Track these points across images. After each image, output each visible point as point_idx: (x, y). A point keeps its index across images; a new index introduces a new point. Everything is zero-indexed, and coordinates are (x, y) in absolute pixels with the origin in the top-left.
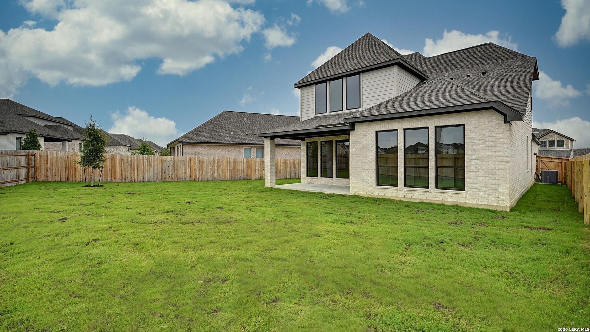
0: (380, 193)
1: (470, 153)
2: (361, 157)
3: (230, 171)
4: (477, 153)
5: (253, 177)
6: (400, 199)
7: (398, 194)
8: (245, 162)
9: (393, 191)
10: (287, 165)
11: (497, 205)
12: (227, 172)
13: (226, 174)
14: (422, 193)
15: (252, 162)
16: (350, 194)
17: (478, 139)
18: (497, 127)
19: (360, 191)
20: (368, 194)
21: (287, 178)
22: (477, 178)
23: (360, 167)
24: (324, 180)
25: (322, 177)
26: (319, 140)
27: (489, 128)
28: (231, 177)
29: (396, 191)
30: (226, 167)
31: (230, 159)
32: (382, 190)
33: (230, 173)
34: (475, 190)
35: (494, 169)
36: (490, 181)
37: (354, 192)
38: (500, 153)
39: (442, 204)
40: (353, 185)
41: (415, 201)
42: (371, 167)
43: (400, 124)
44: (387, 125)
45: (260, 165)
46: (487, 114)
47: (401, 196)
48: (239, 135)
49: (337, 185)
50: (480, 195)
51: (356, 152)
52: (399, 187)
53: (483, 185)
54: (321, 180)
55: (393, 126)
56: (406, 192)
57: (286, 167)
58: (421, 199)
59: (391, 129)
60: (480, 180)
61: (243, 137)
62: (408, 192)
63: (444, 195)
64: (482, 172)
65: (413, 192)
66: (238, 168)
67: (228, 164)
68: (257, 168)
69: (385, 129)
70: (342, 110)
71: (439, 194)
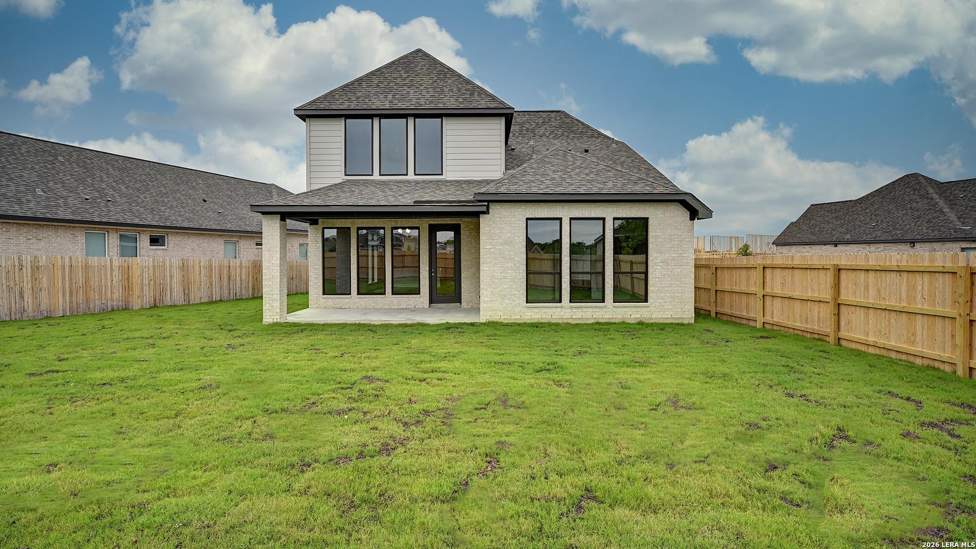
0: (534, 314)
1: (655, 255)
2: (499, 259)
3: (71, 292)
4: (663, 255)
5: (136, 304)
6: (565, 321)
7: (562, 313)
8: (116, 269)
9: (554, 310)
10: (214, 271)
11: (683, 317)
12: (64, 295)
13: (61, 300)
14: (596, 310)
15: (134, 267)
16: (481, 321)
17: (663, 237)
18: (683, 224)
19: (500, 313)
20: (512, 318)
21: (214, 300)
22: (662, 285)
23: (500, 274)
24: (366, 300)
25: (359, 294)
26: (353, 224)
27: (675, 224)
28: (75, 307)
29: (559, 310)
30: (60, 280)
31: (73, 260)
32: (536, 310)
33: (71, 296)
34: (661, 301)
35: (680, 273)
36: (676, 289)
37: (488, 317)
38: (686, 255)
39: (624, 323)
40: (485, 305)
41: (587, 322)
42: (518, 274)
43: (566, 210)
44: (546, 210)
45: (154, 274)
46: (673, 207)
47: (567, 317)
48: (65, 198)
49: (395, 307)
50: (666, 307)
51: (492, 250)
52: (563, 304)
53: (669, 294)
54: (358, 300)
55: (555, 213)
56: (574, 310)
57: (211, 277)
58: (595, 319)
59: (551, 217)
60: (666, 289)
61: (79, 204)
62: (577, 310)
63: (625, 309)
64: (668, 279)
65: (585, 310)
66: (94, 282)
67: (67, 274)
68: (146, 282)
69: (543, 216)
70: (407, 175)
71: (619, 309)
